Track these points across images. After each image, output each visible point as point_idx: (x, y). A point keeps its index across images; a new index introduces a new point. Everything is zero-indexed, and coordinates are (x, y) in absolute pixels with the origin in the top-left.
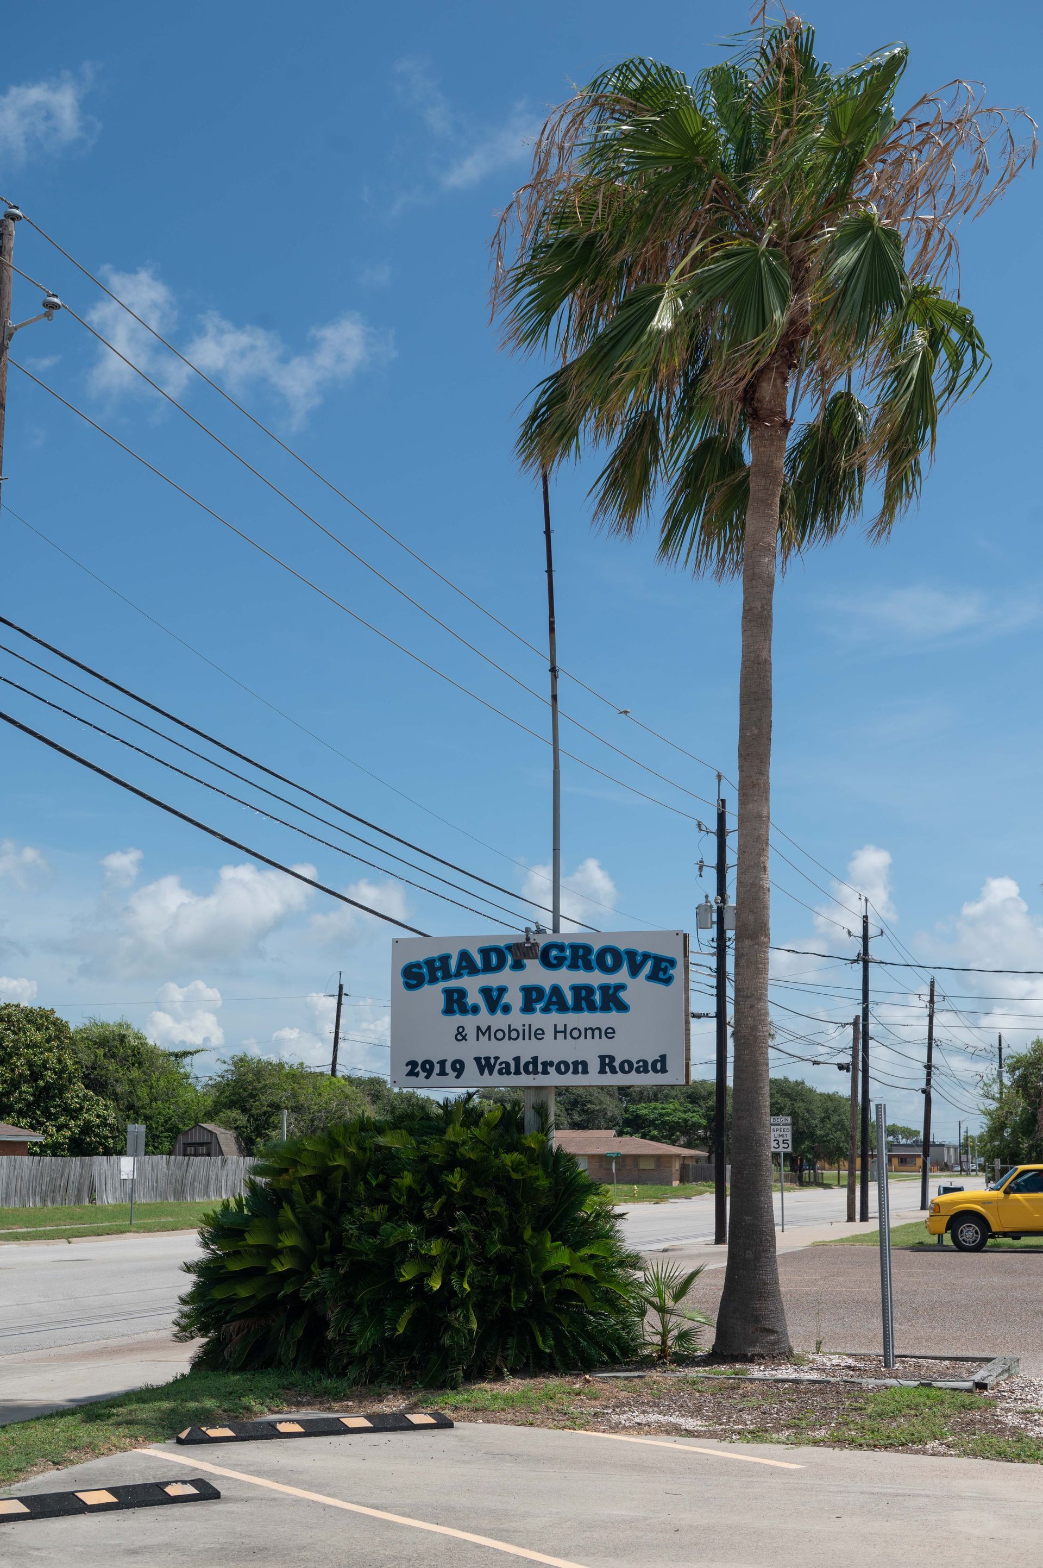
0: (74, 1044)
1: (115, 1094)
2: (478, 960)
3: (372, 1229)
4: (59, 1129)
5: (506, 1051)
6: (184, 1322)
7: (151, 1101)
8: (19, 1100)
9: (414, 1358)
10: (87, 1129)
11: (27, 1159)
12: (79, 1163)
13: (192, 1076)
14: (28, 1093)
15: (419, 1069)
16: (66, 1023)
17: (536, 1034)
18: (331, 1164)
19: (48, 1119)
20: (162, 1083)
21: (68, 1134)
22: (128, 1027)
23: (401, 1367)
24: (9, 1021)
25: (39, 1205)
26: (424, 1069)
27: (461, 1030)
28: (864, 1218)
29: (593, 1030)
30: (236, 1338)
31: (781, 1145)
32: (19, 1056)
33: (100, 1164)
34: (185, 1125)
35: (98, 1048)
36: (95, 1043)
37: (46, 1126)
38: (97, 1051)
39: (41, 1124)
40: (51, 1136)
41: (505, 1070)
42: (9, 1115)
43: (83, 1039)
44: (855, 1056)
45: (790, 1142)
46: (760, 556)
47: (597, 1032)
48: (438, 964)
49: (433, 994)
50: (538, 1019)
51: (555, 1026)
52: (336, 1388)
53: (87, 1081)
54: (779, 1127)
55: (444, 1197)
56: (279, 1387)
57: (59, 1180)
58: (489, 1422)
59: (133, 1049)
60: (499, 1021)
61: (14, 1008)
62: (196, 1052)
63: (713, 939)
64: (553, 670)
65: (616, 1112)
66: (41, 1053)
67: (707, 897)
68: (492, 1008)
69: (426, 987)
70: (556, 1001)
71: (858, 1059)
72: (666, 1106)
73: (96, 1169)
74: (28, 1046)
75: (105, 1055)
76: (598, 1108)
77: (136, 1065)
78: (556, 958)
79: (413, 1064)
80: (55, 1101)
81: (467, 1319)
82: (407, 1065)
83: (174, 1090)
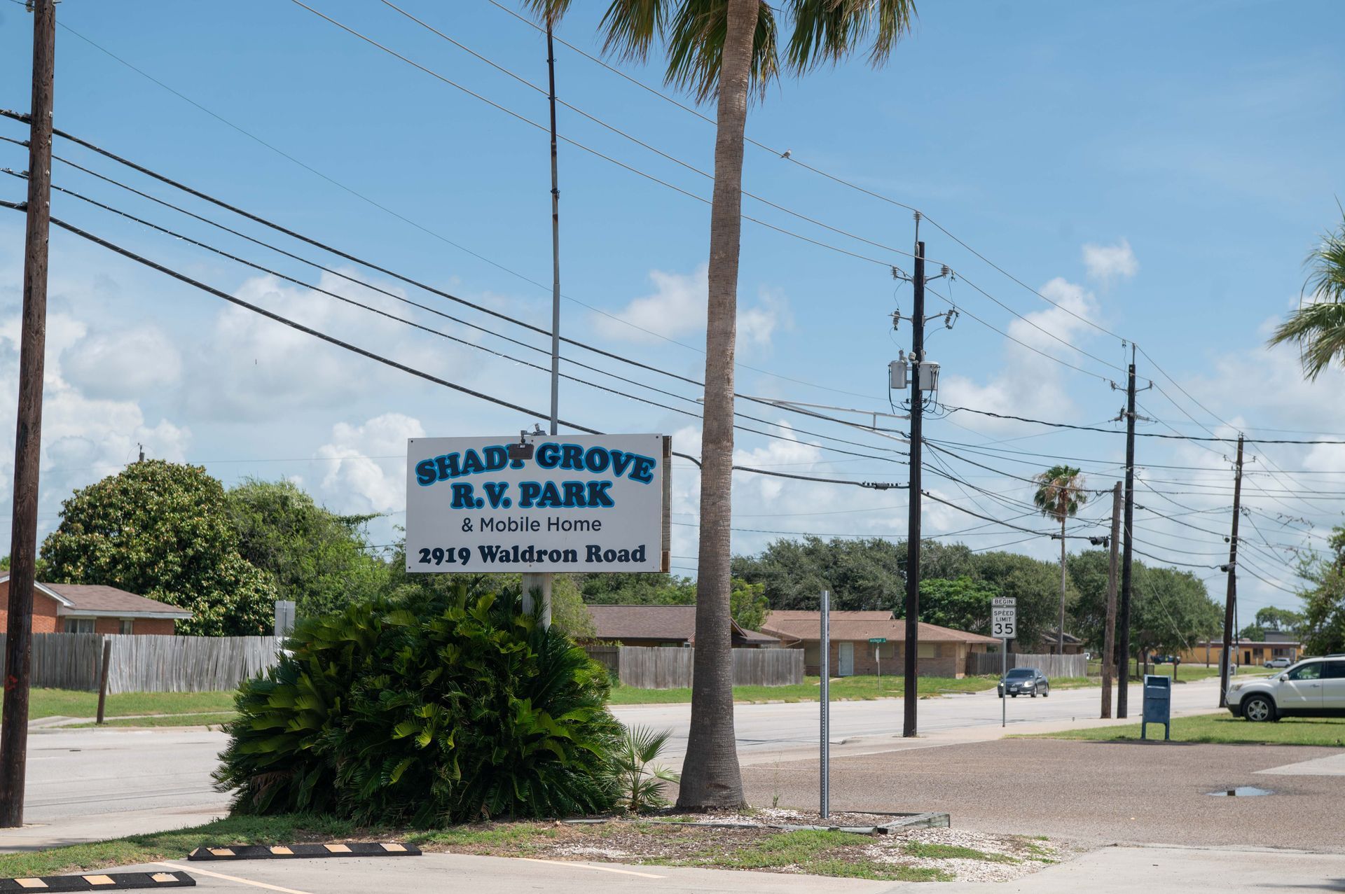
0: (228, 508)
1: (276, 565)
2: (483, 458)
3: (373, 695)
4: (213, 604)
5: (506, 541)
6: (221, 775)
7: (319, 573)
8: (165, 572)
9: (411, 805)
10: (244, 605)
11: (168, 639)
12: (229, 644)
13: (368, 544)
14: (175, 563)
15: (430, 556)
16: (219, 482)
17: (532, 526)
18: (342, 639)
19: (200, 593)
20: (331, 553)
21: (223, 610)
22: (292, 487)
23: (397, 812)
24: (153, 481)
25: (184, 690)
26: (435, 556)
27: (467, 521)
28: (1122, 713)
29: (582, 523)
30: (263, 788)
31: (1004, 629)
32: (165, 521)
33: (253, 645)
34: (358, 602)
35: (256, 512)
36: (253, 506)
37: (197, 602)
38: (255, 515)
39: (192, 599)
40: (203, 612)
41: (506, 558)
42: (154, 588)
43: (239, 502)
44: (1115, 528)
45: (1013, 627)
46: (732, 91)
47: (585, 525)
48: (447, 462)
49: (443, 489)
50: (536, 513)
51: (549, 518)
52: (341, 828)
53: (244, 550)
54: (1001, 610)
55: (440, 669)
56: (294, 826)
57: (206, 662)
58: (455, 852)
59: (297, 512)
60: (500, 514)
61: (158, 465)
62: (371, 517)
63: (907, 400)
64: (555, 191)
65: (895, 590)
66: (190, 518)
67: (901, 353)
68: (495, 503)
69: (437, 483)
70: (549, 496)
71: (1118, 532)
72: (955, 583)
73: (248, 652)
74: (174, 510)
75: (264, 521)
76: (871, 584)
77: (301, 532)
78: (551, 458)
79: (426, 551)
80: (208, 572)
81: (452, 771)
82: (420, 552)
83: (345, 561)
